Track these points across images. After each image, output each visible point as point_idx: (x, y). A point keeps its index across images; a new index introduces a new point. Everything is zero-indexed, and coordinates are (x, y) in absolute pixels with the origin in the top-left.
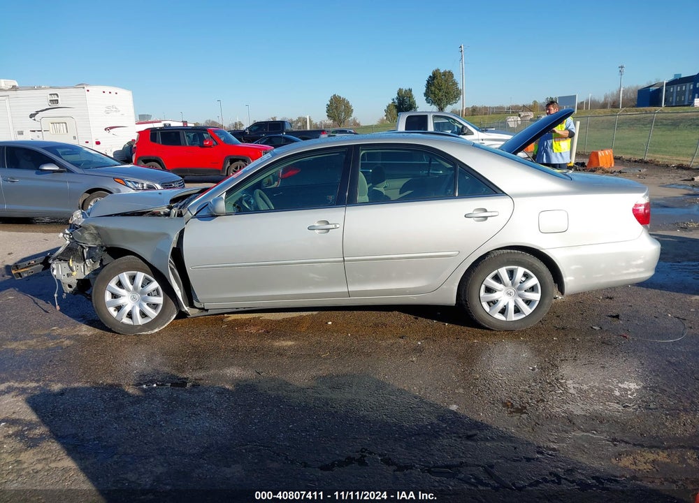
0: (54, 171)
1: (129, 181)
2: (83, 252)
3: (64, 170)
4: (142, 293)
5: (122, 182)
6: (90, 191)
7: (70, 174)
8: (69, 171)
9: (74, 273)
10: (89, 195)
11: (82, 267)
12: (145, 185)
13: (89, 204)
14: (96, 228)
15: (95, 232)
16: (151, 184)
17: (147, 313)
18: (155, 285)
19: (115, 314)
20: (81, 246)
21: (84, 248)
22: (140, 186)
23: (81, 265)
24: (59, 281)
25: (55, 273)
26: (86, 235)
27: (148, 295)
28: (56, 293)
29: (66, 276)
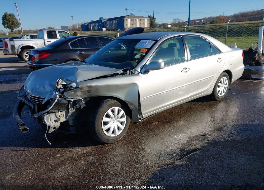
9: (61, 119)
17: (120, 127)
25: (46, 122)
26: (79, 93)
27: (120, 118)
28: (46, 135)
29: (54, 122)
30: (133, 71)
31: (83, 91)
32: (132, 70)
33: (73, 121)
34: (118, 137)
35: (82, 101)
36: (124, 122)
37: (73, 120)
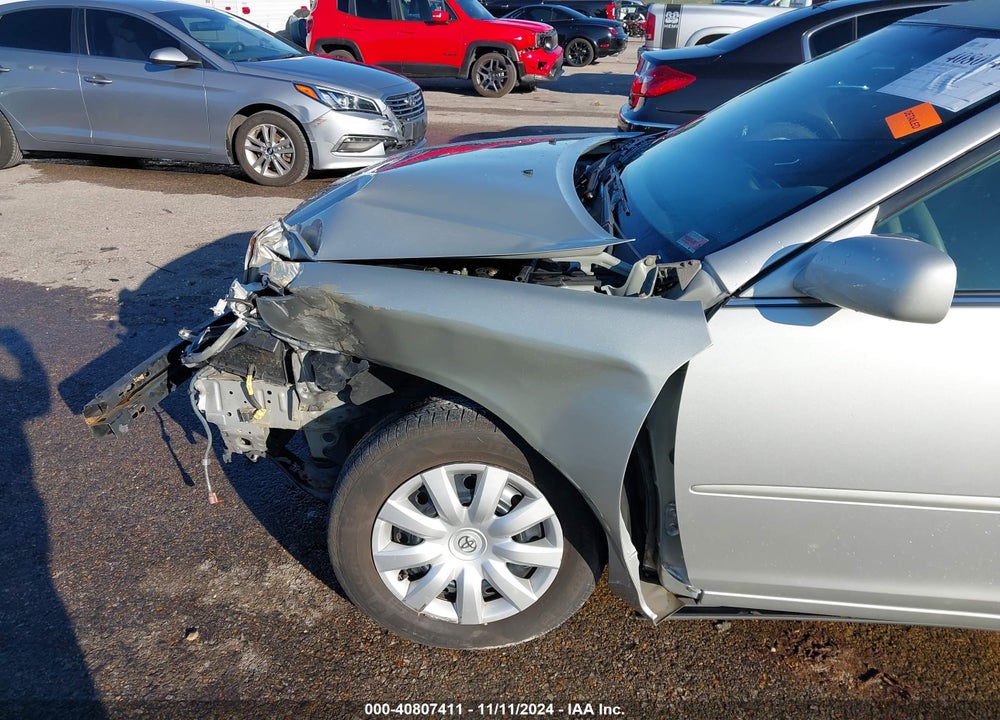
0: (178, 65)
1: (325, 92)
2: (288, 360)
3: (197, 63)
4: (495, 531)
5: (310, 92)
6: (248, 111)
7: (208, 72)
8: (207, 65)
9: (260, 414)
10: (245, 118)
11: (284, 396)
12: (356, 100)
13: (245, 137)
14: (348, 307)
15: (340, 316)
16: (367, 98)
17: (502, 587)
18: (540, 509)
19: (400, 588)
20: (286, 343)
21: (291, 350)
22: (346, 101)
23: (282, 392)
24: (214, 427)
25: (202, 404)
26: (307, 320)
27: (516, 539)
28: (206, 455)
29: (235, 415)
30: (686, 272)
31: (323, 318)
32: (677, 265)
33: (326, 444)
34: (476, 634)
35: (339, 368)
36: (549, 569)
37: (327, 437)
